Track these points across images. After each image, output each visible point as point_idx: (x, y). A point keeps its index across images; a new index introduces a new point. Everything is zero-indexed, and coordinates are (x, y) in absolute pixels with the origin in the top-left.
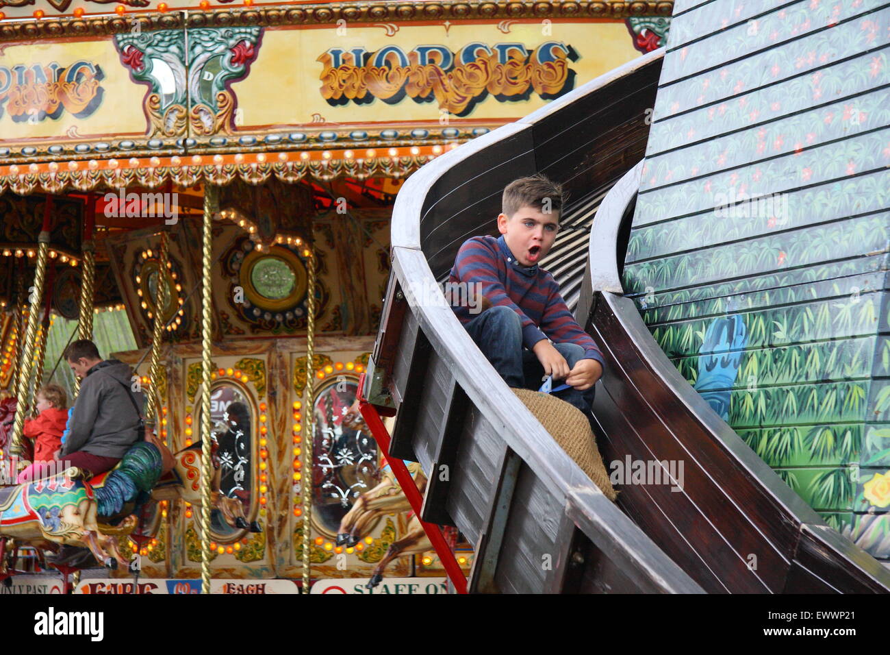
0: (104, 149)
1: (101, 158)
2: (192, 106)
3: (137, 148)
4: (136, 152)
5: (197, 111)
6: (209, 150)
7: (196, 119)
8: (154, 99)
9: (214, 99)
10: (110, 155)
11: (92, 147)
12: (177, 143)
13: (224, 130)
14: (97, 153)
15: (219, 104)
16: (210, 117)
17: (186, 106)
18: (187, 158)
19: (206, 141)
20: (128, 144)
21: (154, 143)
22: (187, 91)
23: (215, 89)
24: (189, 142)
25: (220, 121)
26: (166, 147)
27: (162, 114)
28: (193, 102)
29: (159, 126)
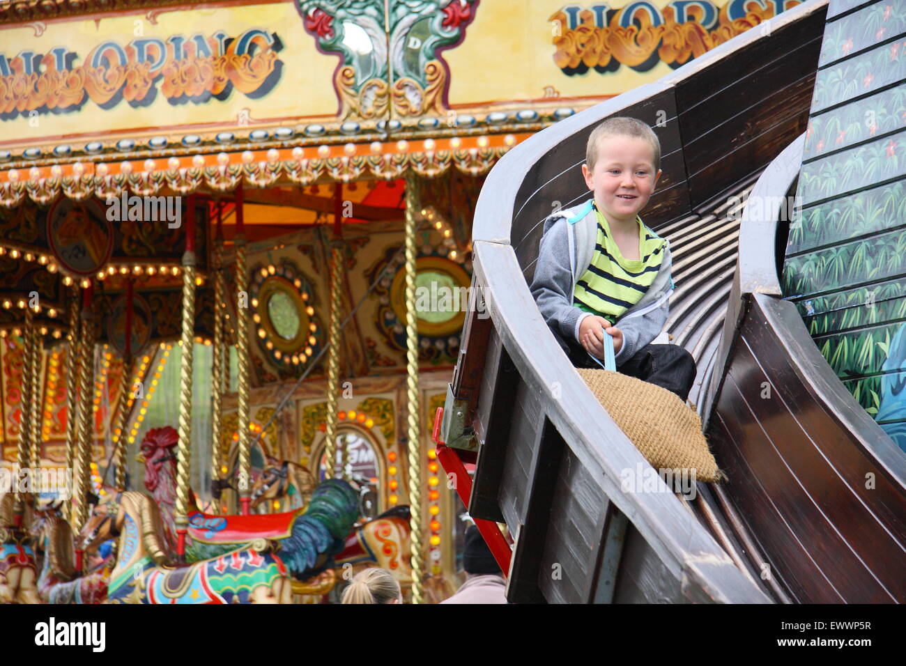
0: (285, 136)
1: (282, 147)
2: (395, 80)
3: (328, 134)
4: (326, 139)
5: (401, 87)
6: (418, 134)
7: (399, 96)
8: (347, 73)
9: (422, 71)
10: (293, 142)
11: (271, 133)
12: (378, 126)
13: (435, 109)
14: (277, 140)
15: (428, 77)
16: (416, 94)
17: (387, 80)
18: (390, 145)
19: (413, 121)
20: (317, 128)
21: (350, 126)
22: (387, 63)
23: (423, 59)
24: (393, 124)
25: (430, 98)
26: (364, 132)
27: (357, 91)
28: (396, 75)
29: (354, 105)
